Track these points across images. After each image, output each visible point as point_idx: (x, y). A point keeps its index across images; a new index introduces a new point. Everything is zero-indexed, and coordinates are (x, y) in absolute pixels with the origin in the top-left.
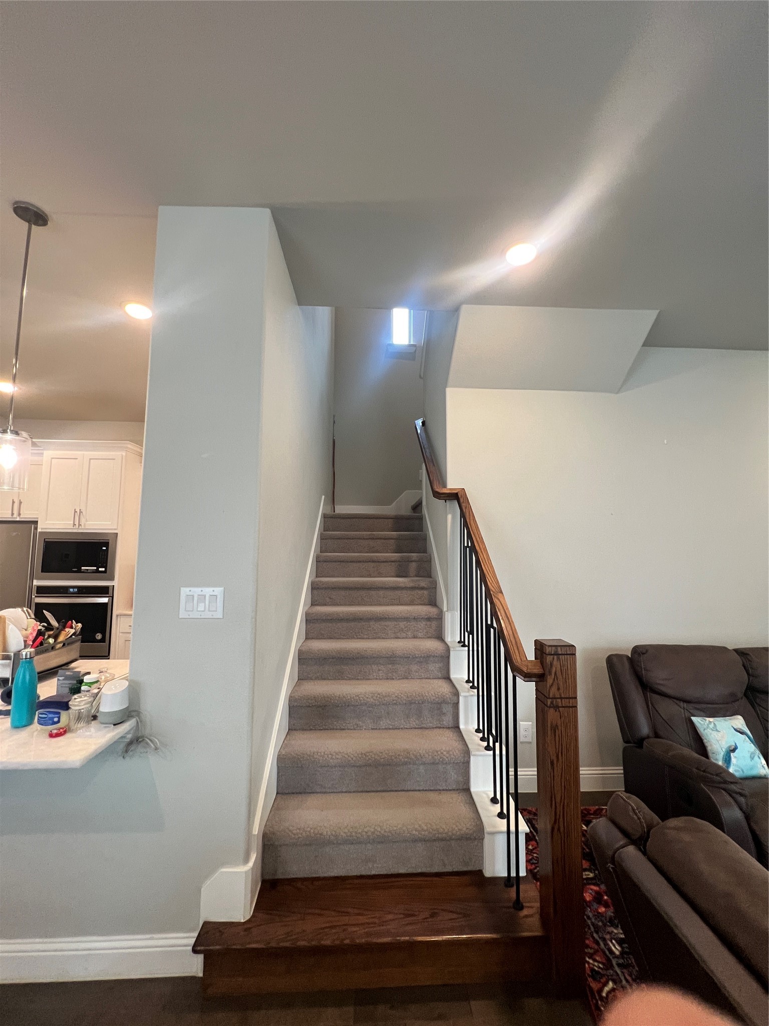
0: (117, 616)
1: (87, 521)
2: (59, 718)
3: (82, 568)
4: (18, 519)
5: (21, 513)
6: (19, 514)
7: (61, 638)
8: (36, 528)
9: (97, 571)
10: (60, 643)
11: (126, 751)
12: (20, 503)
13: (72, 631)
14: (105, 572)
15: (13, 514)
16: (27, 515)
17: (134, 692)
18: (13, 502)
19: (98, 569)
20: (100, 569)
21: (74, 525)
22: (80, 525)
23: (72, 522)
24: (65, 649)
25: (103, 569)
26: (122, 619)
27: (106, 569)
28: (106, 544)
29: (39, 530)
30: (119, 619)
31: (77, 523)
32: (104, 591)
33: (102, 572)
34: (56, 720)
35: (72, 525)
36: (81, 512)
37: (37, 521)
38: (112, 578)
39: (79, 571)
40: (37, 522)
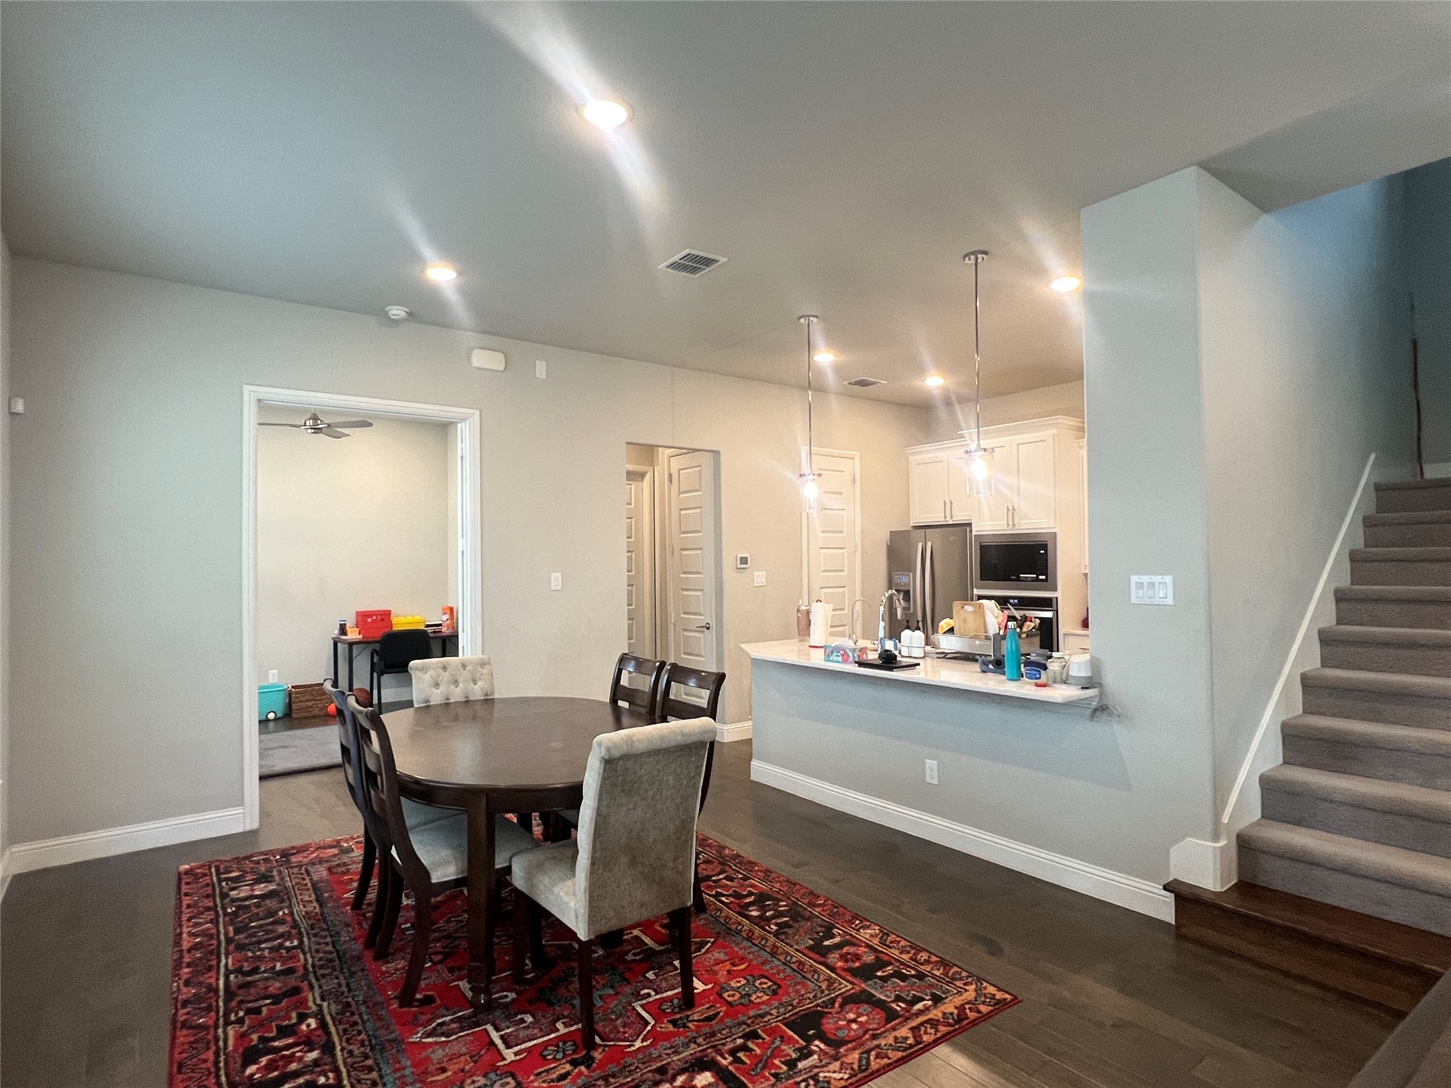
0: (1064, 635)
1: (1021, 520)
2: (1040, 675)
3: (1021, 575)
4: (950, 523)
5: (953, 515)
6: (952, 517)
7: (1025, 629)
8: (971, 531)
9: (1037, 580)
10: (1025, 633)
11: (1093, 716)
12: (951, 504)
13: (1033, 625)
14: (1046, 580)
15: (946, 517)
16: (959, 517)
17: (1095, 664)
18: (945, 504)
19: (1038, 577)
20: (1041, 577)
21: (1008, 525)
22: (1014, 525)
23: (1006, 522)
24: (1028, 640)
25: (1044, 577)
26: (1071, 639)
27: (1047, 577)
28: (1045, 547)
29: (974, 533)
30: (1066, 640)
31: (1011, 523)
32: (1047, 603)
33: (1042, 580)
34: (1038, 676)
35: (1006, 525)
36: (1014, 509)
37: (971, 523)
38: (1055, 590)
39: (1018, 579)
40: (970, 525)
